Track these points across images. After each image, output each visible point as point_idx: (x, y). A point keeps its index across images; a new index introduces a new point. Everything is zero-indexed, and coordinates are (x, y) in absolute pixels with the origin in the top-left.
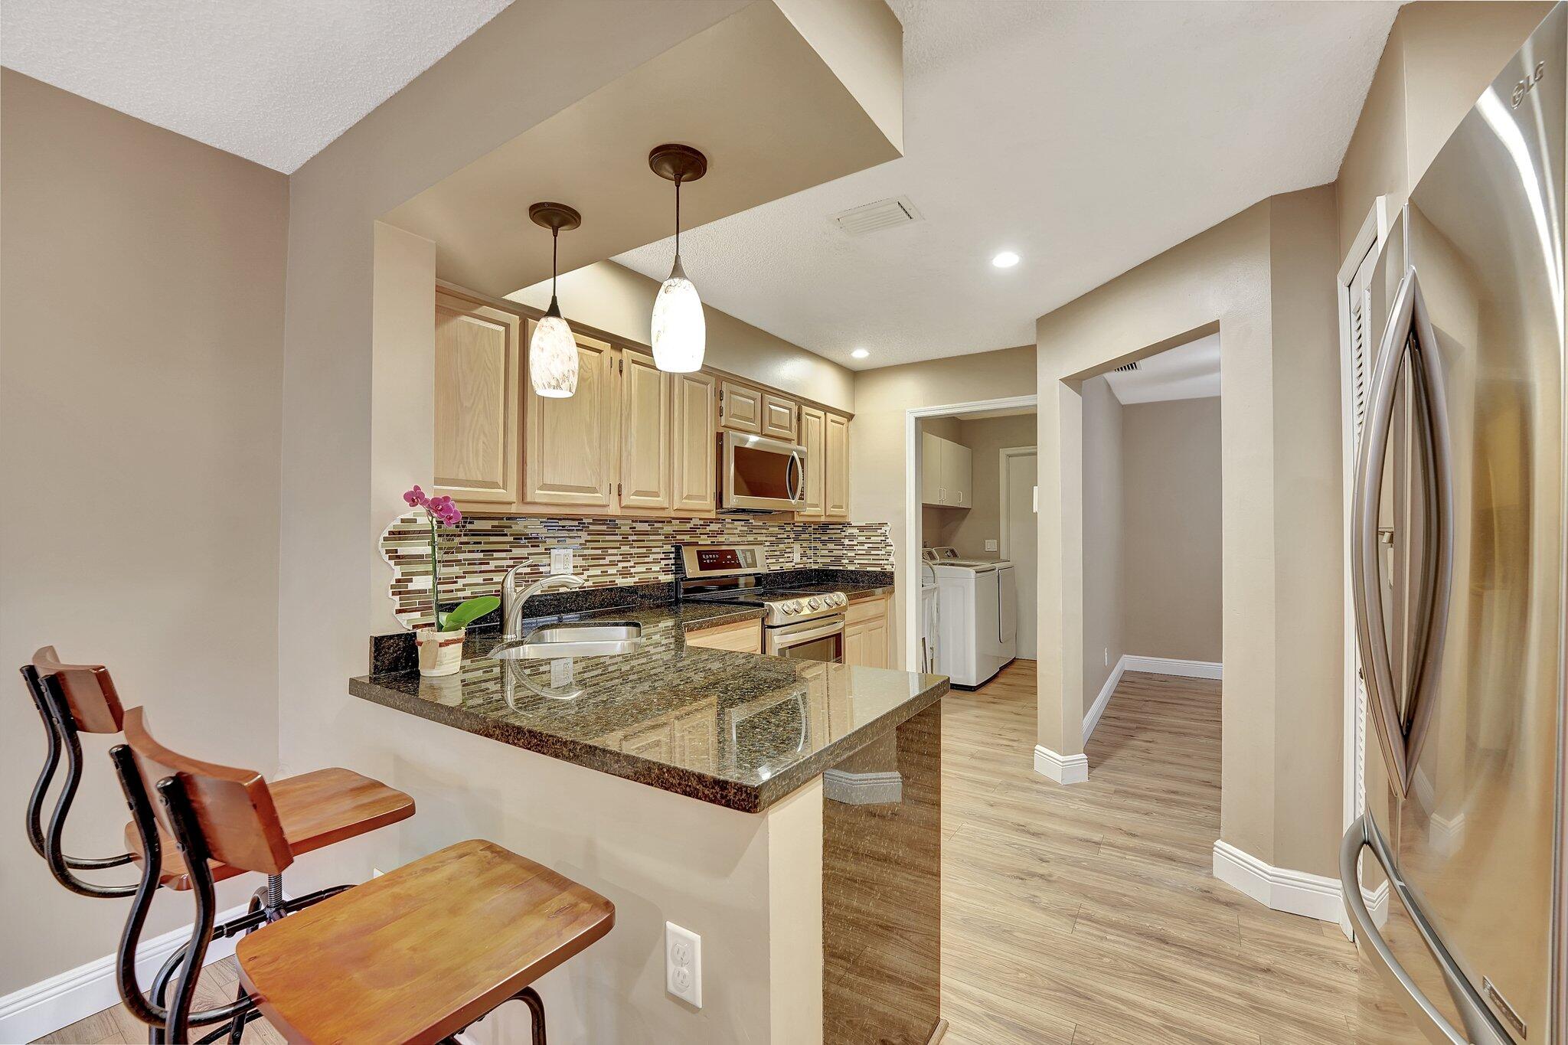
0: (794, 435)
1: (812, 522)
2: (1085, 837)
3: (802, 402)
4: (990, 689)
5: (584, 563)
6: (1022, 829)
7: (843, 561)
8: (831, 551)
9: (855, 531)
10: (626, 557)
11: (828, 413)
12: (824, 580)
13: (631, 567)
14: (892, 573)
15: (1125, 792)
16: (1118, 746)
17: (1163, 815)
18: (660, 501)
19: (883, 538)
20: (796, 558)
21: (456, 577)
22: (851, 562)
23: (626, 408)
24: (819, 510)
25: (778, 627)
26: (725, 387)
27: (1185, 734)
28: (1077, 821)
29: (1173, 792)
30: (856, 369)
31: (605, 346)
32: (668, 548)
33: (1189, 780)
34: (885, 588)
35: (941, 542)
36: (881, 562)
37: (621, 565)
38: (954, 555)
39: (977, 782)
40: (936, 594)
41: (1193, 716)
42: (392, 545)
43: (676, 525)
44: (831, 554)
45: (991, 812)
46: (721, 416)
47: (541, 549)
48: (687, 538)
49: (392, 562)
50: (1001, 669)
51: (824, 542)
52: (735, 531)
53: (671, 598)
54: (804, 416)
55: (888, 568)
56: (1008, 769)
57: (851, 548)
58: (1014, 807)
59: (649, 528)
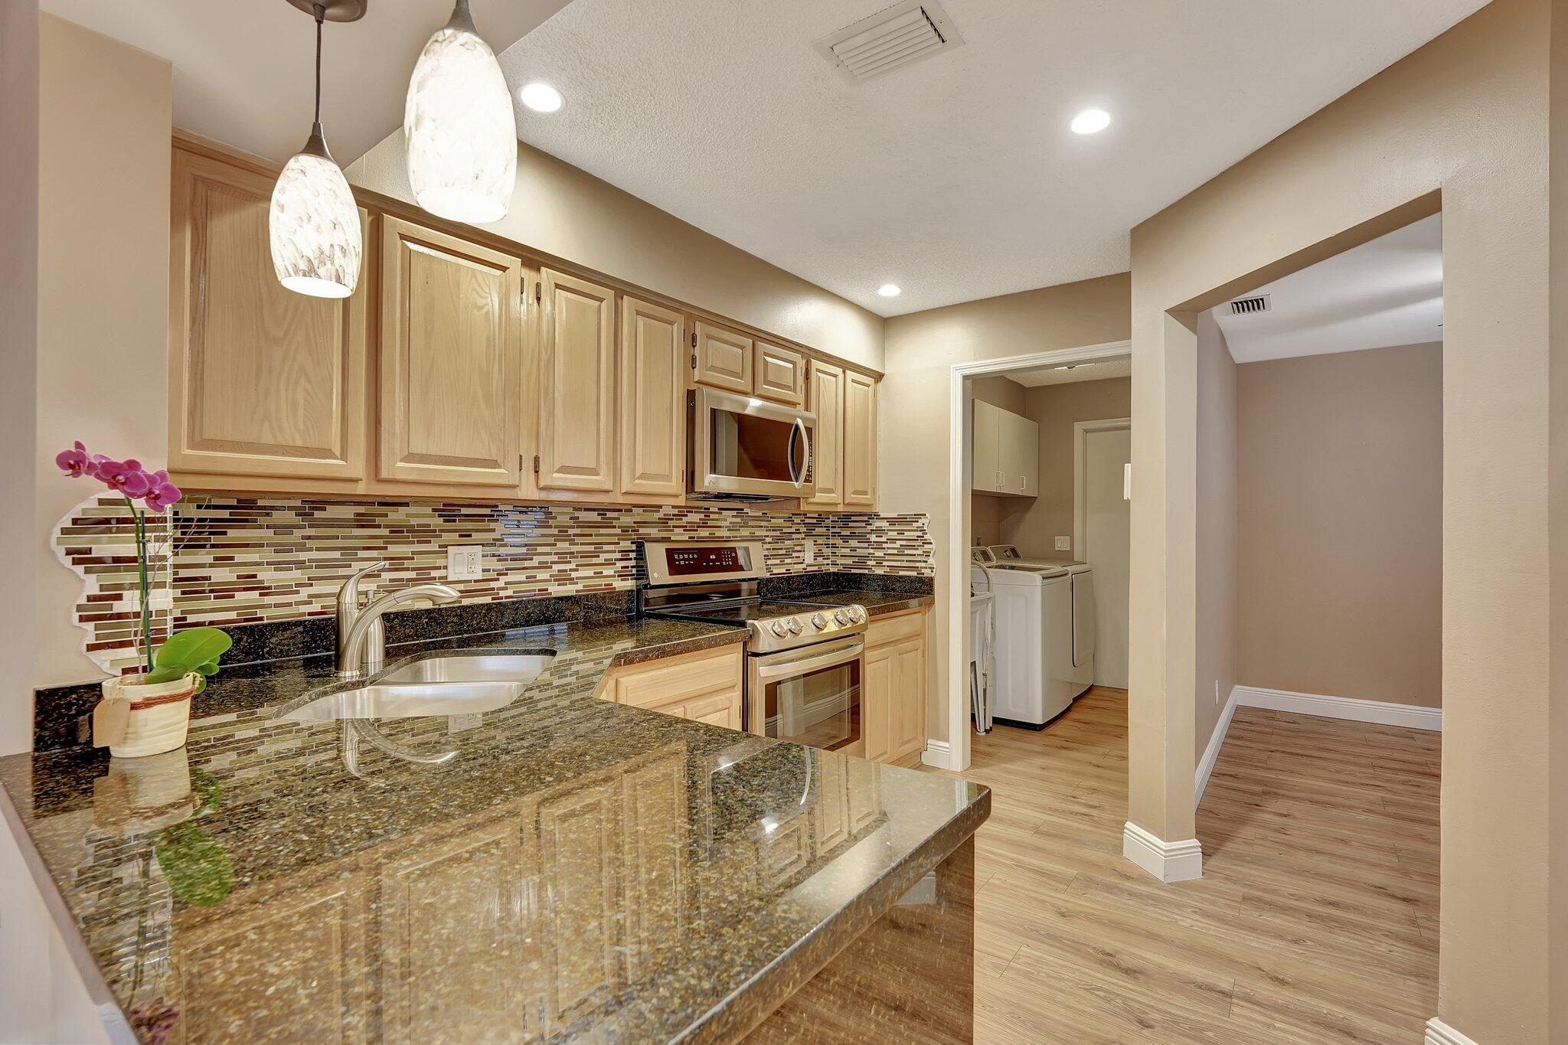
0: (799, 397)
1: (831, 512)
2: (1206, 981)
3: (810, 354)
4: (1058, 729)
5: (500, 566)
6: (1108, 960)
7: (869, 563)
8: (854, 549)
9: (884, 524)
10: (564, 558)
11: (848, 372)
12: (844, 587)
13: (571, 570)
14: (931, 579)
15: (1259, 900)
16: (1242, 821)
17: (1321, 944)
18: (602, 480)
19: (920, 534)
20: (807, 558)
21: (297, 585)
22: (879, 564)
23: (546, 350)
24: (835, 497)
25: (765, 654)
26: (699, 328)
27: (1334, 806)
28: (1192, 950)
29: (1332, 904)
30: (886, 315)
31: (513, 262)
32: (626, 545)
33: (1353, 884)
34: (922, 599)
35: (998, 539)
36: (917, 564)
37: (556, 567)
38: (1015, 554)
39: (1042, 874)
40: (990, 605)
41: (1338, 777)
42: (80, 541)
43: (638, 514)
44: (853, 553)
45: (1064, 927)
46: (693, 368)
47: (434, 546)
48: (654, 532)
49: (80, 569)
50: (1075, 700)
51: (845, 539)
52: (723, 524)
53: (631, 611)
54: (813, 373)
55: (927, 572)
56: (1087, 853)
57: (879, 546)
58: (1098, 920)
59: (599, 519)
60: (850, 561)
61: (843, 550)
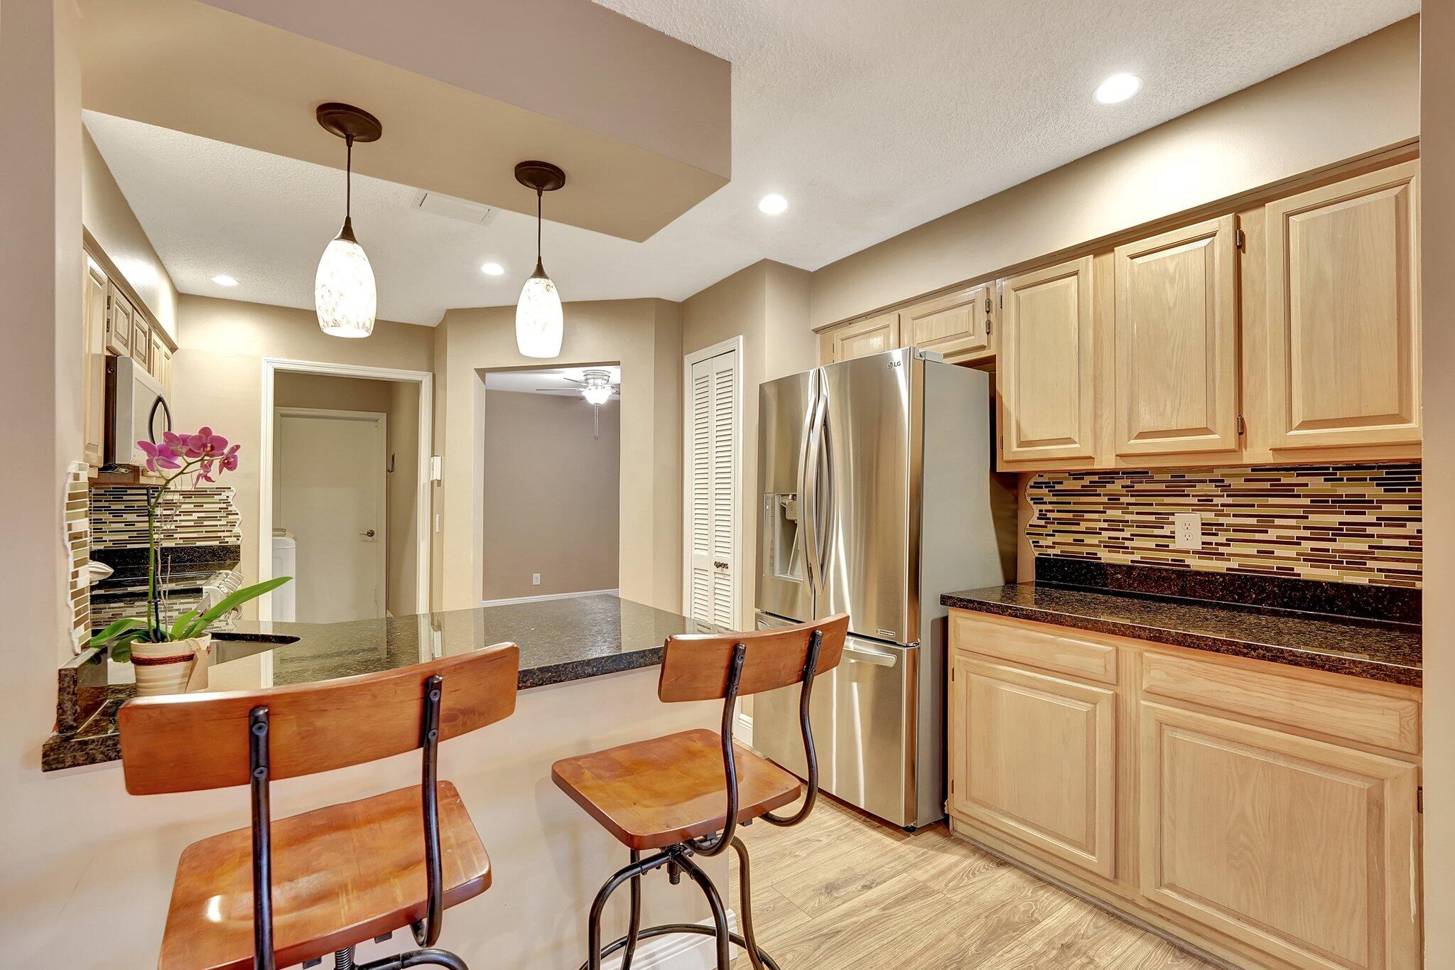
8: (130, 524)
9: (176, 497)
14: (237, 547)
55: (231, 541)
57: (168, 519)
60: (125, 536)
61: (113, 526)
